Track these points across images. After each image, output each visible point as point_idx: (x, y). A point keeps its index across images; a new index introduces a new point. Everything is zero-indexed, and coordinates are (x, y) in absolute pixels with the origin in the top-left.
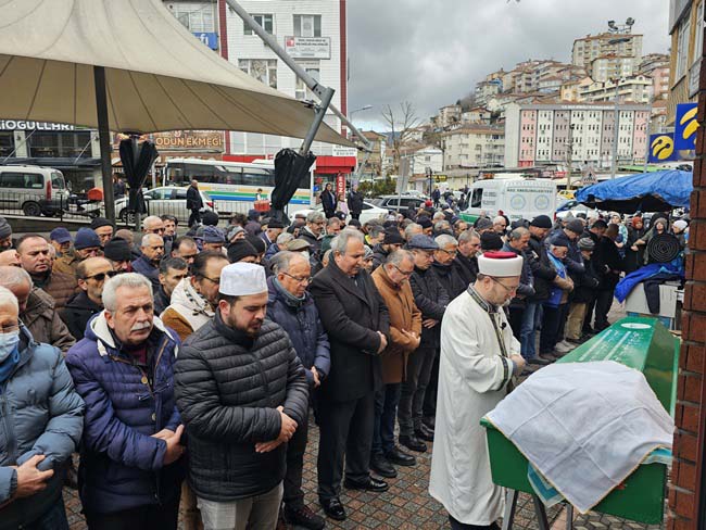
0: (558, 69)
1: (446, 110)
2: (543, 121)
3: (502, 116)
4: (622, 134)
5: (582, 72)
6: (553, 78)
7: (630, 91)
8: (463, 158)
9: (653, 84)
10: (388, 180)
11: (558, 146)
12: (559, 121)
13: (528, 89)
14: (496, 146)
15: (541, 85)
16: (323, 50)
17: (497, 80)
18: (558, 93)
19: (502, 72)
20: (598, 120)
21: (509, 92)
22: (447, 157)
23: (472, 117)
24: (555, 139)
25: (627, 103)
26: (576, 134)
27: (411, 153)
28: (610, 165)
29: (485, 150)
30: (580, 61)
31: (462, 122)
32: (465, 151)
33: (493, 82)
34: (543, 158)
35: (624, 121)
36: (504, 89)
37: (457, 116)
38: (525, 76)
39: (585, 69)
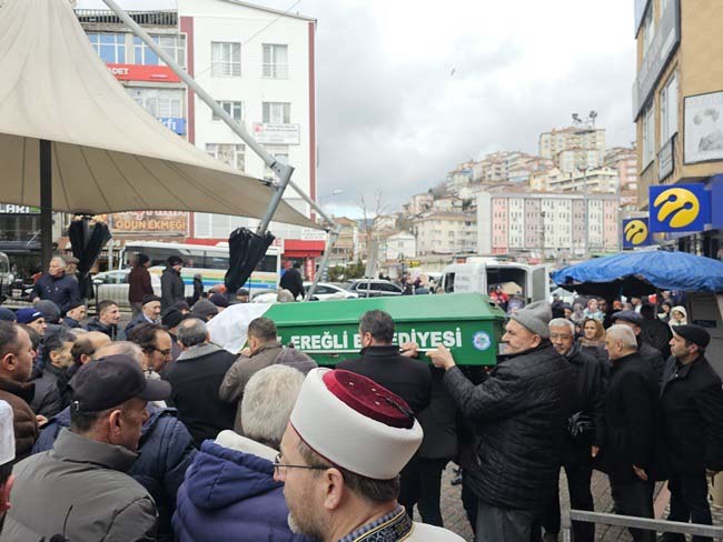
0: (527, 160)
1: (418, 198)
2: (514, 209)
3: (473, 204)
4: (592, 222)
5: (550, 163)
6: (522, 169)
7: (596, 181)
8: (436, 244)
9: (619, 175)
10: (360, 264)
11: (531, 233)
12: (531, 209)
13: (498, 178)
14: (468, 233)
15: (511, 175)
16: (293, 136)
17: (467, 169)
18: (528, 183)
19: (471, 162)
20: (568, 208)
21: (480, 181)
22: (419, 243)
23: (444, 204)
24: (527, 226)
25: (595, 193)
26: (547, 221)
27: (384, 239)
28: (583, 252)
29: (458, 237)
30: (547, 153)
31: (434, 209)
32: (437, 237)
33: (463, 172)
34: (516, 245)
35: (593, 210)
36: (475, 178)
37: (429, 204)
38: (494, 166)
39: (553, 160)
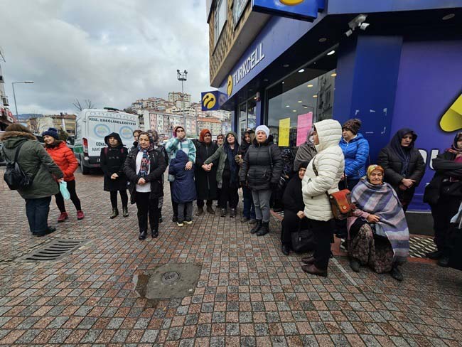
0: (164, 102)
2: (159, 119)
3: (143, 116)
4: (188, 126)
5: (172, 104)
6: (162, 105)
7: (188, 112)
11: (166, 129)
12: (165, 120)
13: (153, 108)
15: (158, 107)
17: (141, 103)
19: (142, 100)
20: (179, 120)
21: (146, 108)
24: (164, 126)
25: (188, 116)
30: (171, 101)
35: (188, 122)
36: (144, 106)
38: (151, 103)
